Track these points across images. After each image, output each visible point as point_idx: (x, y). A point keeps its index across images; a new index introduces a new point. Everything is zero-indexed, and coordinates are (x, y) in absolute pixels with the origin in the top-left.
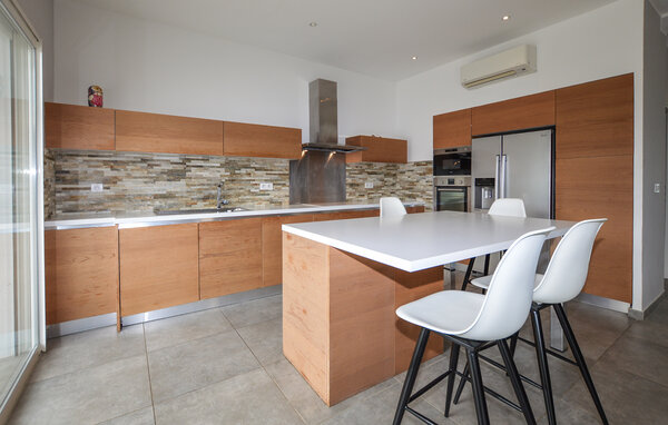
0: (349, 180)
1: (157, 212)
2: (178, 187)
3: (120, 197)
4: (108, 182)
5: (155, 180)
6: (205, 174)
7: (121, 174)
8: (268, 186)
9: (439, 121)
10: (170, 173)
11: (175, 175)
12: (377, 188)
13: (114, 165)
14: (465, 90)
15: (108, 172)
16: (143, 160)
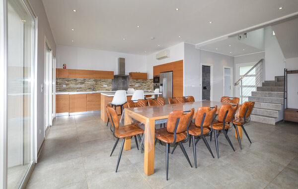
0: (130, 84)
1: (77, 91)
2: (83, 86)
3: (69, 88)
4: (67, 85)
5: (77, 84)
6: (89, 83)
7: (70, 83)
8: (106, 86)
9: (155, 68)
10: (81, 82)
11: (82, 83)
12: (139, 87)
13: (68, 81)
14: (157, 60)
15: (67, 82)
16: (75, 80)
